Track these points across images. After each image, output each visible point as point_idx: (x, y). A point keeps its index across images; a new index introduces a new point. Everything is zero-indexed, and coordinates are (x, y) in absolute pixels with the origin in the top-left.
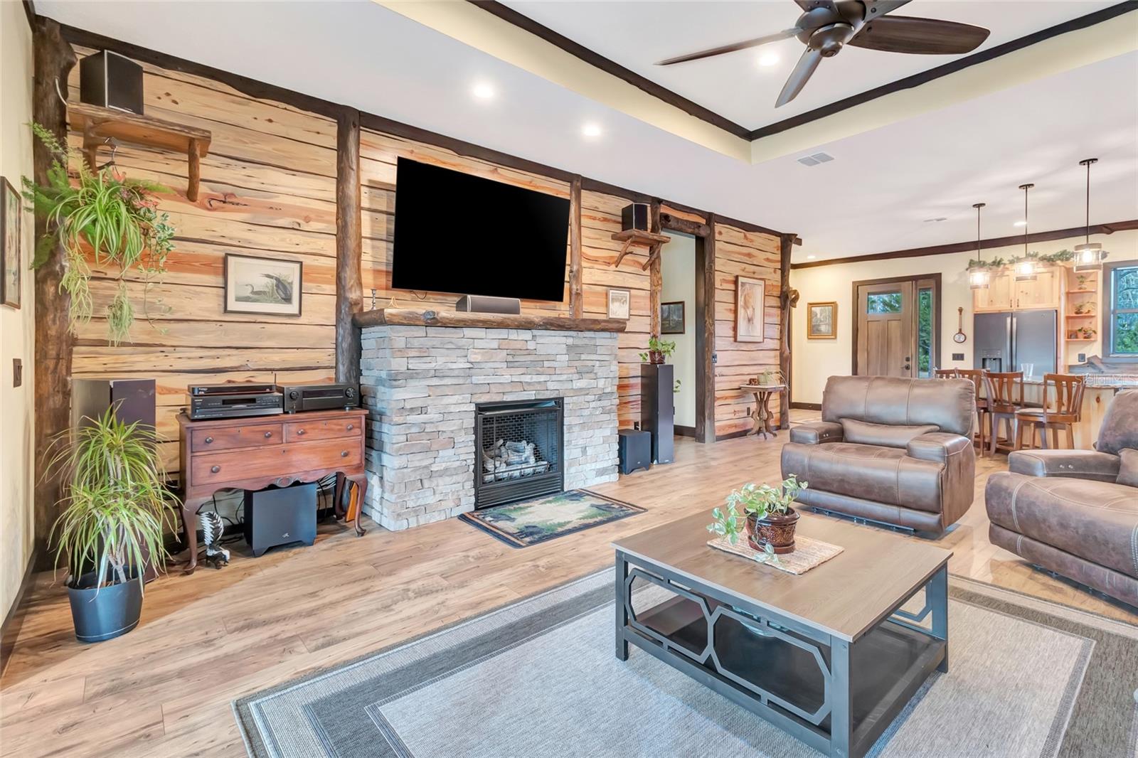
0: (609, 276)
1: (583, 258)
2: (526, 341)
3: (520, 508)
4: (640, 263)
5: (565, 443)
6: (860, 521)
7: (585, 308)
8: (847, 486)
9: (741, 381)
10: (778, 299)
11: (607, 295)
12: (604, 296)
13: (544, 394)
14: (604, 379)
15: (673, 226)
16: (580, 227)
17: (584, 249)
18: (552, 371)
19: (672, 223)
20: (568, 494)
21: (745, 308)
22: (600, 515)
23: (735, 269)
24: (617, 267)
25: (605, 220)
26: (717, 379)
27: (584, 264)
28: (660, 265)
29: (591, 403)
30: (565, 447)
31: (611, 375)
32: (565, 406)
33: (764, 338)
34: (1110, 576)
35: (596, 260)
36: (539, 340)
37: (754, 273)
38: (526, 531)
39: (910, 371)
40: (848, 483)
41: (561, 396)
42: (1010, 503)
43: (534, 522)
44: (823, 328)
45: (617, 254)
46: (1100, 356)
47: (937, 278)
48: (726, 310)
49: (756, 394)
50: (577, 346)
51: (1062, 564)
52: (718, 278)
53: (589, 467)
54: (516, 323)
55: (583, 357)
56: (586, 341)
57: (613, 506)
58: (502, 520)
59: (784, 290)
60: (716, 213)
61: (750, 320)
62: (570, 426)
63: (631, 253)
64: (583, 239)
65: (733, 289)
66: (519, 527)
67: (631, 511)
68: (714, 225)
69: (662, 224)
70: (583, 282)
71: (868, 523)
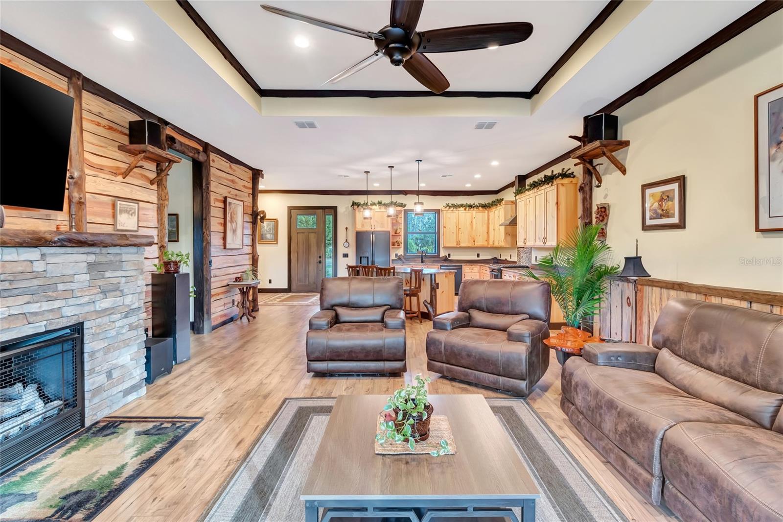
0: (117, 187)
1: (85, 165)
2: (31, 262)
3: (33, 474)
4: (147, 178)
5: (86, 373)
6: (358, 375)
7: (89, 218)
8: (354, 355)
9: (229, 279)
10: (251, 216)
11: (114, 206)
12: (111, 207)
13: (58, 323)
14: (132, 295)
15: (177, 148)
16: (82, 130)
17: (87, 156)
18: (68, 295)
19: (177, 146)
20: (94, 429)
21: (231, 223)
22: (157, 442)
23: (224, 191)
24: (124, 178)
25: (110, 128)
26: (213, 280)
27: (87, 171)
28: (166, 181)
29: (116, 323)
30: (86, 378)
31: (139, 290)
32: (85, 331)
33: (243, 245)
34: (488, 377)
35: (101, 169)
36: (50, 260)
37: (236, 195)
38: (68, 505)
39: (321, 264)
40: (355, 352)
41: (81, 320)
42: (441, 348)
43: (71, 486)
44: (269, 236)
45: (125, 166)
46: (403, 255)
47: (335, 209)
48: (218, 223)
49: (240, 289)
50: (100, 263)
51: (466, 375)
52: (213, 197)
53: (115, 390)
54: (17, 240)
55: (107, 274)
56: (111, 258)
57: (163, 426)
58: (11, 505)
59: (255, 210)
60: (210, 144)
61: (234, 231)
62: (93, 353)
63: (141, 167)
64: (85, 144)
65: (223, 207)
66: (53, 503)
67: (187, 425)
68: (209, 154)
69: (168, 144)
70: (87, 190)
71: (364, 375)
